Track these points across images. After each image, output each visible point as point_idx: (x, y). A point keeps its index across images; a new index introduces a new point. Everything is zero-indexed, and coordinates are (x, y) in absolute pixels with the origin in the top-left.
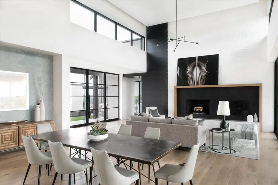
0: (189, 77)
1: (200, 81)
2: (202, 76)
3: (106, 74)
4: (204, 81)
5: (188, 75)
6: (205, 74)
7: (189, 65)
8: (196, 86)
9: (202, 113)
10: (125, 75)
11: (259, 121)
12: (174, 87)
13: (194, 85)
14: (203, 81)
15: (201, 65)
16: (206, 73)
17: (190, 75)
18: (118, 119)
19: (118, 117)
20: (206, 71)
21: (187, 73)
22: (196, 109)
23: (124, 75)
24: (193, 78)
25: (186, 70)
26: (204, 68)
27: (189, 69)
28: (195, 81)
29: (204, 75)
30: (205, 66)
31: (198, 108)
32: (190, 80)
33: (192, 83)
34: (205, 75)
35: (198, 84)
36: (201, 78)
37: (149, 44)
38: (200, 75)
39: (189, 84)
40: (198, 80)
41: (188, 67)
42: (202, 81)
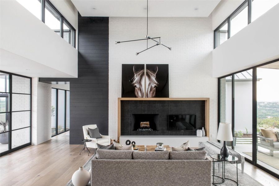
0: (136, 87)
1: (150, 93)
2: (152, 87)
3: (13, 75)
4: (155, 93)
5: (136, 84)
6: (155, 85)
7: (136, 73)
8: (145, 99)
9: (149, 130)
10: (41, 80)
11: (206, 135)
12: (119, 98)
13: (143, 97)
14: (153, 93)
15: (150, 75)
16: (156, 83)
17: (138, 86)
18: (29, 145)
19: (28, 142)
20: (156, 82)
21: (134, 82)
22: (143, 125)
23: (40, 78)
24: (141, 89)
25: (133, 79)
26: (154, 78)
27: (136, 78)
28: (144, 92)
29: (153, 85)
30: (155, 75)
31: (145, 124)
32: (138, 91)
33: (140, 94)
34: (155, 87)
35: (147, 97)
36: (151, 90)
37: (81, 40)
38: (149, 85)
39: (137, 95)
40: (147, 91)
41: (135, 75)
42: (151, 92)
